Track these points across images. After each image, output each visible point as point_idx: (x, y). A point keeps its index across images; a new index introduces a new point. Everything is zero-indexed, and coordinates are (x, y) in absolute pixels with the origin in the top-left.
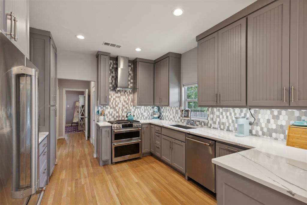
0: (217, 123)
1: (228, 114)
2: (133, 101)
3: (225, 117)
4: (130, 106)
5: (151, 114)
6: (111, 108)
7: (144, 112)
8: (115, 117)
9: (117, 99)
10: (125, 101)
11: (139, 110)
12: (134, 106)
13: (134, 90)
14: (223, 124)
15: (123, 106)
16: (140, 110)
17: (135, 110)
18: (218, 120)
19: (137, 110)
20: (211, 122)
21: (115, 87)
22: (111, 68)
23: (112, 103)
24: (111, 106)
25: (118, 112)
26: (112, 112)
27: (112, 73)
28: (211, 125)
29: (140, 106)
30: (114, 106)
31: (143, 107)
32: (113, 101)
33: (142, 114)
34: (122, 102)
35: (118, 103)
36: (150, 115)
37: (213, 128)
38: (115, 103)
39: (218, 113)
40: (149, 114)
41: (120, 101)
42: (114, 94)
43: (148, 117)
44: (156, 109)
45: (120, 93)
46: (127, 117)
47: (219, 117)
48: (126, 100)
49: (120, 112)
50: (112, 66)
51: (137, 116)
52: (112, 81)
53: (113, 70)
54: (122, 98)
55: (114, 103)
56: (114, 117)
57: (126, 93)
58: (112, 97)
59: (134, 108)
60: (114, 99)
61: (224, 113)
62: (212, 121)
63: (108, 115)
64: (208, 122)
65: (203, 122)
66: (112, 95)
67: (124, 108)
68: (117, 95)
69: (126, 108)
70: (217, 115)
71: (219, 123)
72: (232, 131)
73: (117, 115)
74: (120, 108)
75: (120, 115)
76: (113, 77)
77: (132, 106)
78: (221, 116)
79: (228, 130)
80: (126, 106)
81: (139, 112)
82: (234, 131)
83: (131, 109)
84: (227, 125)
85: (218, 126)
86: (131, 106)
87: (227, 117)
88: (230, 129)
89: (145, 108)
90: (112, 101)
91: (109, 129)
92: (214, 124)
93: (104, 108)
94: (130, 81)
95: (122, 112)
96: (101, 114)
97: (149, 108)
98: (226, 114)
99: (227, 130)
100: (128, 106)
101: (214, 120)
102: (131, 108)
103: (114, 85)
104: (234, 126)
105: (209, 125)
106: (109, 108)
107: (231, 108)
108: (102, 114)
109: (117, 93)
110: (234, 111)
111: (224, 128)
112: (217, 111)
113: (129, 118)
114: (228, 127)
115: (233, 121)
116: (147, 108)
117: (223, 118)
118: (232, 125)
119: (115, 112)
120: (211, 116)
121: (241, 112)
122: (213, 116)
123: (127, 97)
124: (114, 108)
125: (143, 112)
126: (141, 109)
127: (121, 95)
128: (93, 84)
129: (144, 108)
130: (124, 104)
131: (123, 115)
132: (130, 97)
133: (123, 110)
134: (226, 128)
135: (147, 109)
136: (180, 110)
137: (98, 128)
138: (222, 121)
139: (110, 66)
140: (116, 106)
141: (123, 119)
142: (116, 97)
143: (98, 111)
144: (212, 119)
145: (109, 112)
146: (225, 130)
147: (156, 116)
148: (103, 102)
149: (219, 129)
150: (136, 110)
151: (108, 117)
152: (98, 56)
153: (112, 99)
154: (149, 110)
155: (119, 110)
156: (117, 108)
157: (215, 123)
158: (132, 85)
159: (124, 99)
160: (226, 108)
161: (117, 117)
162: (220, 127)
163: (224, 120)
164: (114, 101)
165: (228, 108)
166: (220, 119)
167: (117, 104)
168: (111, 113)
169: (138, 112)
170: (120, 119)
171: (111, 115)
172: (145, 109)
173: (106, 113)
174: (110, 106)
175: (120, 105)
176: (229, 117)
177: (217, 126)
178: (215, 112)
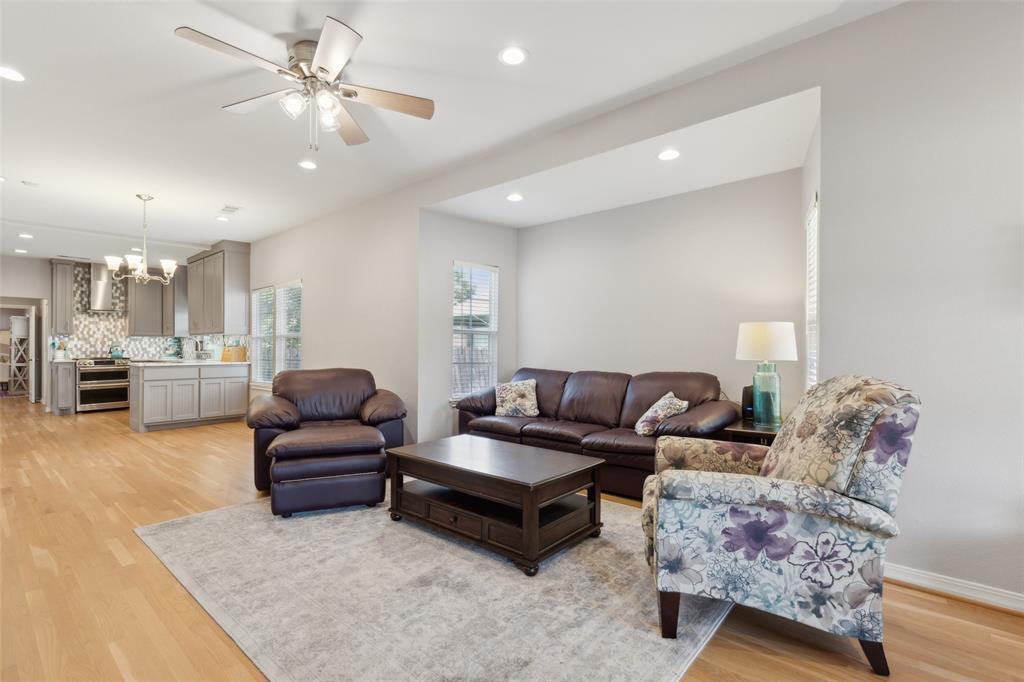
2: (123, 329)
4: (119, 337)
5: (163, 349)
6: (79, 339)
8: (88, 353)
9: (91, 326)
10: (108, 330)
11: (137, 343)
12: (127, 337)
13: (125, 313)
15: (105, 336)
16: (140, 343)
17: (129, 343)
19: (135, 344)
21: (86, 309)
22: (79, 279)
23: (82, 332)
24: (80, 336)
25: (91, 346)
26: (82, 346)
27: (82, 286)
29: (140, 337)
30: (87, 336)
31: (146, 339)
32: (84, 329)
33: (144, 349)
34: (102, 329)
35: (94, 333)
36: (162, 352)
38: (88, 333)
40: (160, 349)
41: (99, 330)
42: (85, 319)
44: (170, 341)
45: (99, 316)
46: (110, 352)
48: (112, 327)
49: (99, 346)
50: (80, 276)
51: (134, 353)
52: (82, 299)
53: (83, 282)
54: (102, 325)
55: (85, 333)
56: (85, 352)
57: (110, 317)
58: (81, 322)
59: (128, 339)
60: (85, 326)
63: (74, 349)
66: (82, 320)
67: (106, 339)
68: (91, 319)
69: (111, 340)
73: (93, 349)
74: (97, 339)
75: (99, 350)
76: (82, 292)
77: (124, 337)
80: (110, 336)
81: (139, 346)
83: (121, 342)
86: (121, 336)
89: (151, 340)
90: (80, 329)
91: (71, 367)
93: (66, 339)
94: (118, 298)
95: (103, 346)
96: (59, 348)
97: (160, 341)
100: (116, 337)
102: (120, 340)
103: (85, 306)
106: (76, 339)
108: (62, 347)
109: (92, 316)
113: (114, 354)
116: (154, 340)
119: (88, 346)
123: (114, 323)
124: (85, 339)
126: (143, 343)
127: (100, 320)
128: (45, 303)
129: (149, 340)
130: (106, 333)
131: (102, 351)
132: (119, 323)
133: (103, 343)
135: (155, 343)
137: (55, 366)
139: (77, 275)
140: (90, 336)
141: (104, 356)
142: (90, 323)
143: (54, 344)
145: (76, 346)
147: (171, 352)
148: (60, 329)
150: (132, 342)
151: (73, 353)
152: (52, 265)
153: (82, 326)
154: (160, 343)
155: (96, 342)
156: (91, 339)
158: (122, 304)
159: (106, 326)
161: (91, 352)
164: (87, 329)
167: (91, 333)
168: (79, 346)
170: (99, 356)
171: (80, 349)
172: (151, 343)
173: (69, 346)
174: (77, 336)
175: (98, 335)
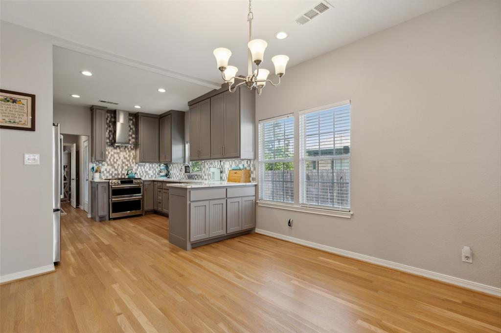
0: (207, 175)
2: (135, 158)
4: (131, 163)
5: (157, 172)
6: (108, 165)
7: (149, 170)
8: (113, 175)
9: (115, 155)
10: (125, 158)
11: (142, 167)
12: (136, 163)
13: (136, 146)
15: (123, 163)
16: (144, 168)
17: (138, 167)
18: (207, 172)
19: (141, 168)
20: (203, 174)
21: (113, 143)
22: (108, 121)
23: (110, 160)
24: (109, 163)
25: (116, 170)
26: (110, 169)
27: (110, 127)
29: (144, 164)
30: (112, 163)
31: (147, 165)
32: (111, 158)
33: (146, 172)
34: (121, 158)
35: (117, 160)
36: (156, 174)
38: (113, 160)
39: (207, 166)
40: (156, 172)
41: (120, 158)
42: (112, 150)
43: (154, 176)
44: (162, 166)
45: (120, 148)
46: (127, 174)
48: (127, 156)
49: (120, 170)
50: (109, 119)
51: (140, 174)
52: (110, 136)
53: (111, 124)
54: (122, 154)
55: (112, 160)
56: (111, 174)
57: (126, 149)
58: (109, 153)
59: (137, 165)
60: (112, 155)
63: (105, 172)
65: (199, 175)
66: (110, 151)
67: (124, 165)
68: (115, 151)
69: (127, 165)
70: (207, 169)
73: (116, 172)
74: (119, 165)
75: (120, 172)
76: (110, 131)
77: (135, 163)
78: (209, 169)
80: (127, 163)
81: (143, 170)
83: (133, 167)
85: (207, 177)
86: (133, 163)
89: (151, 165)
90: (109, 158)
91: (106, 185)
92: (205, 176)
93: (100, 165)
94: (131, 136)
95: (122, 170)
96: (97, 171)
97: (155, 165)
100: (130, 163)
102: (132, 165)
103: (111, 141)
105: (203, 178)
106: (106, 165)
109: (115, 148)
113: (130, 175)
116: (152, 165)
119: (113, 170)
120: (204, 169)
121: (218, 164)
123: (128, 154)
124: (112, 165)
125: (147, 170)
126: (145, 168)
127: (121, 151)
129: (149, 165)
130: (124, 161)
131: (122, 173)
132: (131, 154)
133: (122, 168)
135: (153, 168)
136: (184, 167)
137: (94, 186)
139: (107, 119)
140: (115, 163)
141: (123, 177)
142: (114, 153)
143: (93, 168)
144: (204, 172)
145: (106, 170)
147: (163, 174)
148: (98, 158)
150: (139, 167)
151: (104, 175)
152: (92, 110)
153: (110, 155)
154: (156, 168)
155: (118, 167)
156: (115, 165)
158: (133, 140)
159: (124, 156)
161: (115, 174)
164: (112, 158)
167: (115, 160)
168: (108, 170)
170: (120, 177)
171: (109, 172)
172: (150, 167)
173: (102, 170)
174: (107, 163)
175: (119, 162)
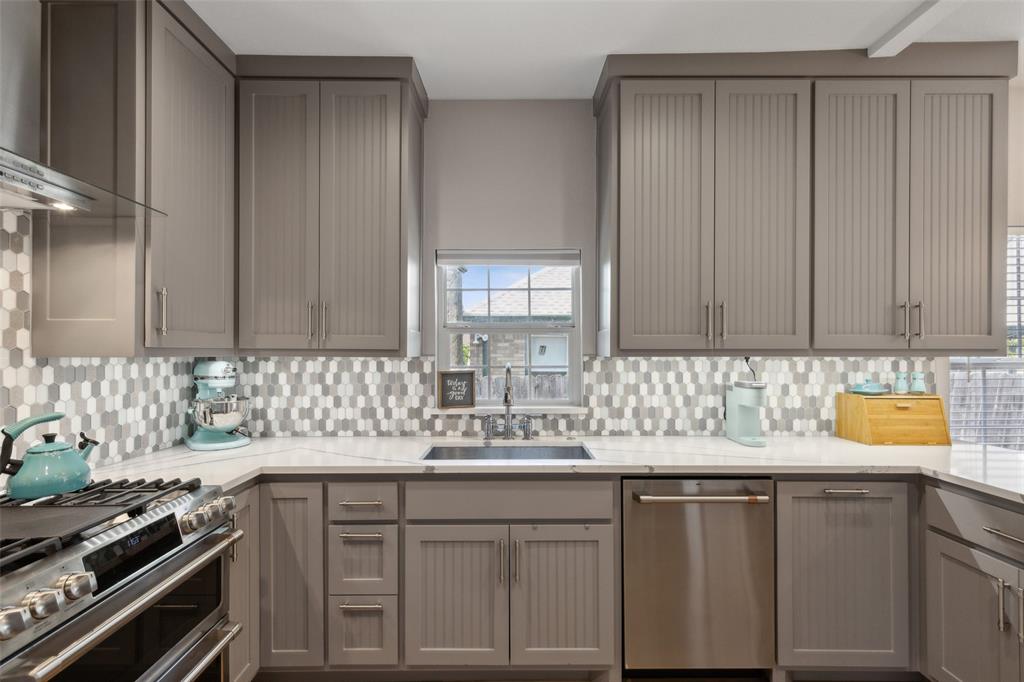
0: (628, 412)
1: (671, 377)
3: (660, 389)
5: (167, 411)
7: (127, 403)
12: (42, 362)
14: (653, 413)
16: (96, 391)
17: (54, 392)
18: (632, 401)
19: (76, 395)
28: (601, 423)
29: (96, 362)
31: (115, 367)
36: (163, 422)
37: (613, 433)
39: (632, 378)
40: (160, 413)
43: (152, 438)
47: (635, 390)
59: (48, 374)
61: (655, 376)
62: (606, 410)
64: (590, 415)
65: (564, 416)
70: (627, 386)
71: (636, 412)
72: (684, 434)
77: (29, 361)
78: (644, 388)
79: (672, 432)
81: (91, 407)
82: (691, 433)
83: (18, 390)
84: (668, 413)
85: (634, 421)
86: (18, 356)
87: (667, 389)
88: (679, 426)
89: (134, 368)
92: (617, 420)
98: (663, 379)
99: (667, 433)
101: (616, 403)
104: (691, 415)
105: (593, 426)
107: (679, 359)
110: (691, 367)
111: (656, 427)
112: (627, 370)
114: (671, 422)
115: (687, 401)
116: (142, 371)
117: (652, 391)
118: (683, 412)
120: (605, 389)
121: (714, 368)
122: (612, 390)
125: (115, 403)
126: (105, 386)
129: (126, 373)
134: (664, 425)
135: (146, 383)
136: (416, 376)
138: (647, 404)
144: (608, 401)
146: (660, 433)
149: (637, 433)
150: (65, 389)
154: (160, 382)
157: (619, 414)
160: (663, 359)
162: (640, 426)
163: (657, 400)
165: (670, 359)
166: (640, 400)
169: (81, 404)
172: (131, 383)
176: (675, 389)
177: (627, 423)
178: (618, 374)
